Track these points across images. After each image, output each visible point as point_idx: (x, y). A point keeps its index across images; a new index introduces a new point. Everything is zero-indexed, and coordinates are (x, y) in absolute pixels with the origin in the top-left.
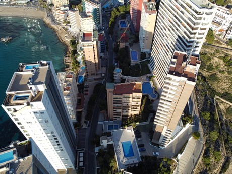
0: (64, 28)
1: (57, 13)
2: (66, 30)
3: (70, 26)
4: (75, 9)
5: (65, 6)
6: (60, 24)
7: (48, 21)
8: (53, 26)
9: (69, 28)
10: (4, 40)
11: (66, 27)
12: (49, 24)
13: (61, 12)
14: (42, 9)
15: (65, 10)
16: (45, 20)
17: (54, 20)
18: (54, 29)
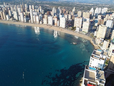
0: (98, 46)
1: (98, 40)
2: (100, 48)
3: (102, 47)
4: (108, 41)
5: (102, 39)
6: (97, 44)
7: (92, 42)
8: (94, 44)
9: (101, 47)
10: (74, 43)
11: (100, 47)
12: (92, 43)
13: (100, 40)
14: (91, 37)
15: (102, 40)
16: (91, 41)
17: (95, 42)
18: (94, 46)
